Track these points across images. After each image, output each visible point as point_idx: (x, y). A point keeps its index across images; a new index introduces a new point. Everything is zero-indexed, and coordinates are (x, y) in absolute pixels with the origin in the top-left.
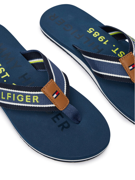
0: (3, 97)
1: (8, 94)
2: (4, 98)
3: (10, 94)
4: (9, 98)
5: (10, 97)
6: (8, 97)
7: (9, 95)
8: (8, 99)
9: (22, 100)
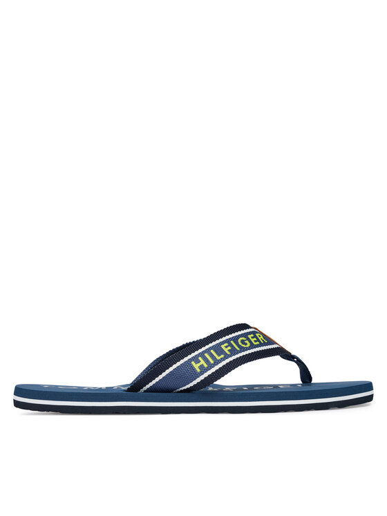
0: (219, 355)
1: (223, 346)
2: (222, 356)
3: (226, 344)
4: (229, 350)
5: (229, 348)
6: (226, 350)
7: (226, 347)
8: (228, 353)
9: (248, 345)
